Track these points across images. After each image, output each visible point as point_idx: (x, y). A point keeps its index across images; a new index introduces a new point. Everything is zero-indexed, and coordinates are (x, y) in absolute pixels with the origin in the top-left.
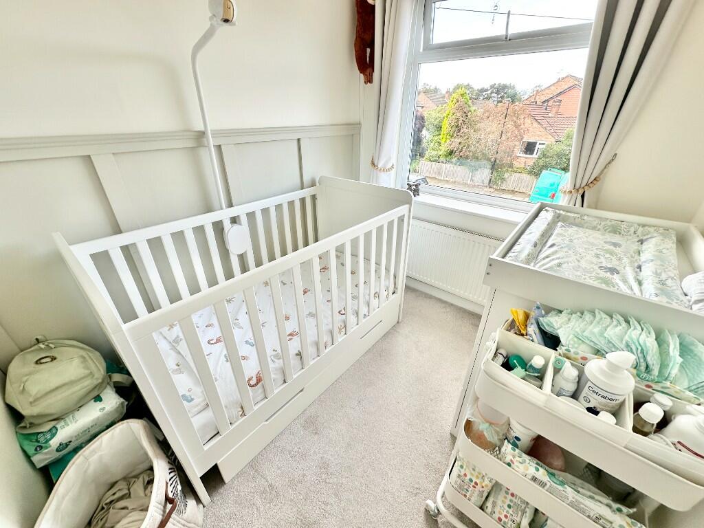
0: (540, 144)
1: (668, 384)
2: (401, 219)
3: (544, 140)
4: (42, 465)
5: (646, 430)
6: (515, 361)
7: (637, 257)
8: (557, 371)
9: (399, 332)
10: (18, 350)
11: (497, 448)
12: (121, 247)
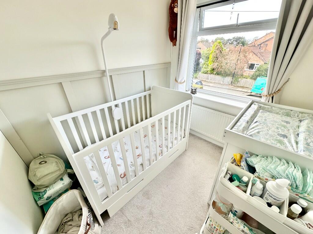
0: (256, 65)
1: (306, 195)
2: (187, 106)
3: (258, 63)
4: (41, 204)
5: (293, 216)
6: (235, 178)
7: (297, 129)
8: (253, 184)
9: (186, 155)
10: (33, 158)
11: (227, 214)
12: (72, 118)
